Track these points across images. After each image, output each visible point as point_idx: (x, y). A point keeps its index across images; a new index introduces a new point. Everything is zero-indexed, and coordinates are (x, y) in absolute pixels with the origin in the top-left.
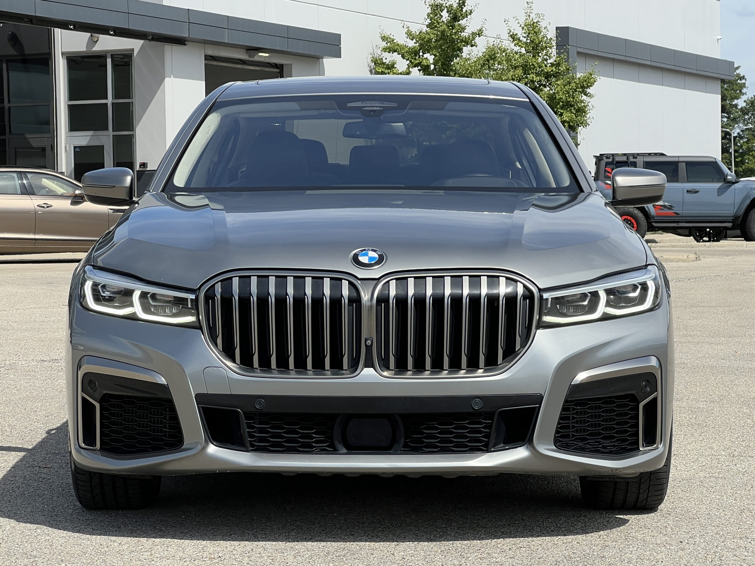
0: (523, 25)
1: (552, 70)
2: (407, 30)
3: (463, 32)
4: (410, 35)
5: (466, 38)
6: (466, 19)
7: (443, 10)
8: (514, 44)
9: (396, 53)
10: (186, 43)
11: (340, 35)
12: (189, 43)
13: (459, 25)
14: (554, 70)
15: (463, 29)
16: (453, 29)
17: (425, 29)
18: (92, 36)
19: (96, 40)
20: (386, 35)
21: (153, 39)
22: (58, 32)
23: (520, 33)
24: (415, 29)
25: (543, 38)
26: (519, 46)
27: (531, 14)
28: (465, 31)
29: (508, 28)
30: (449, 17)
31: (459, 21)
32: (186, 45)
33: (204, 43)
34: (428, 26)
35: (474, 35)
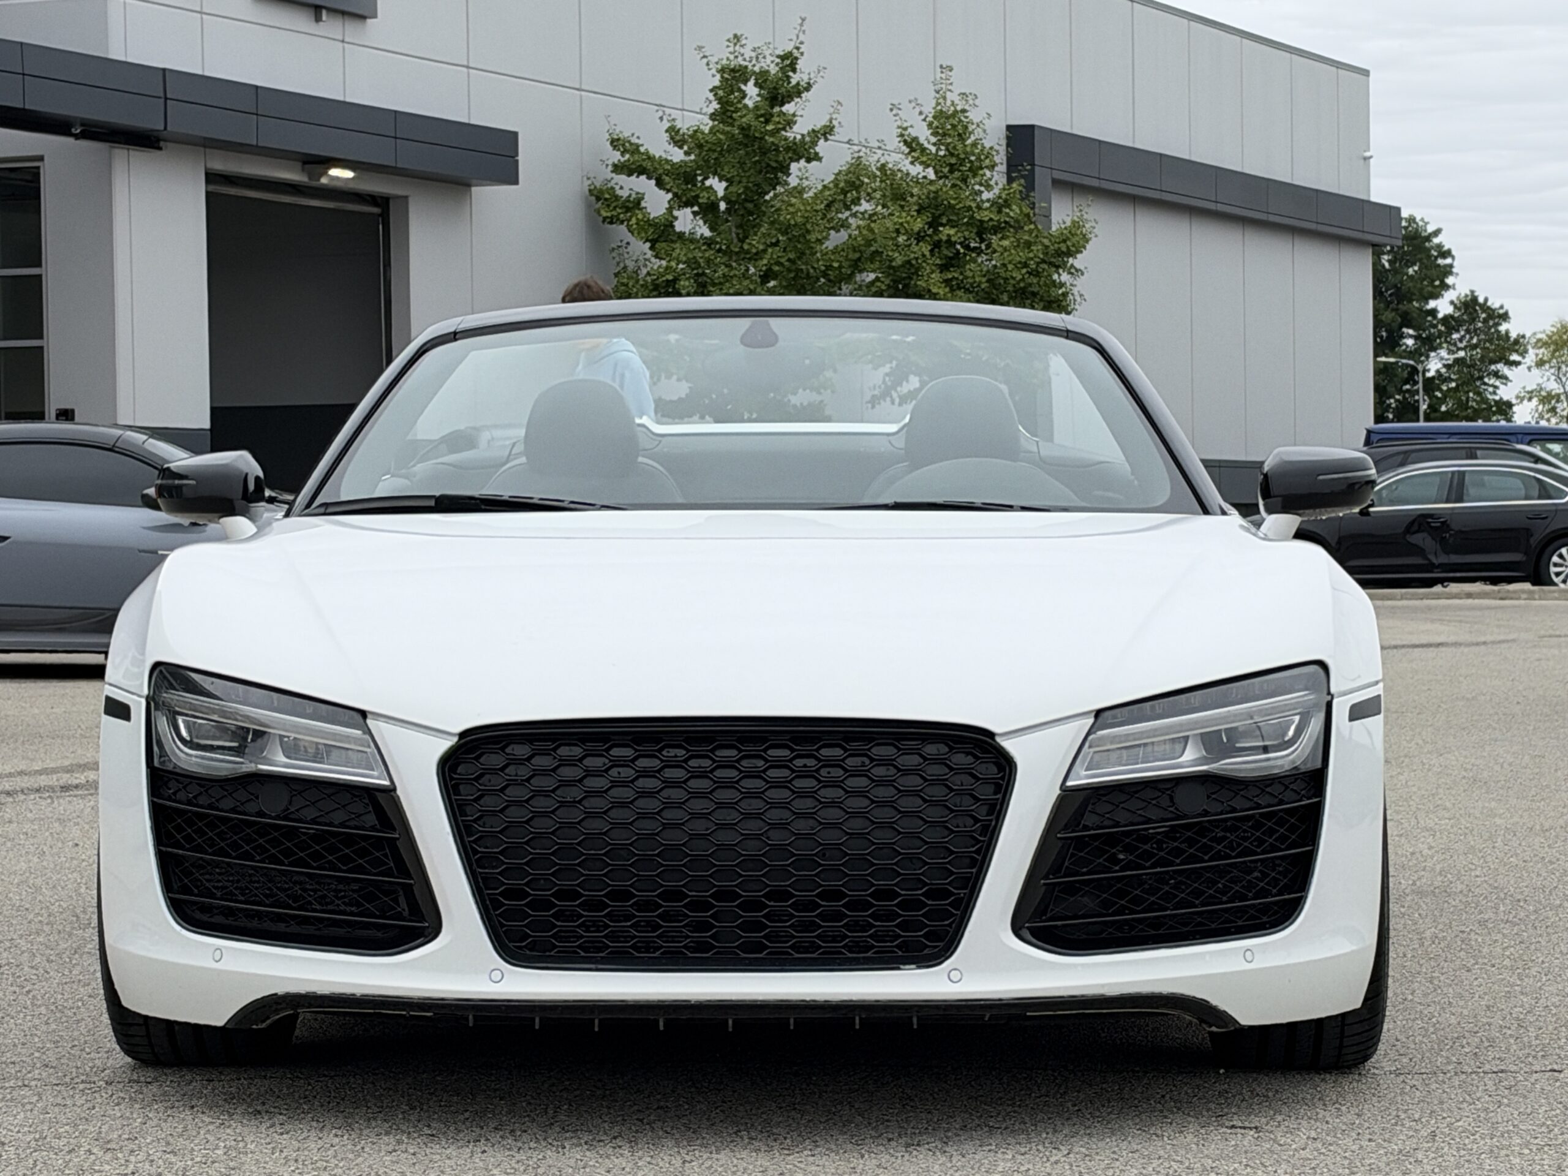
0: (930, 119)
1: (992, 218)
2: (669, 124)
3: (791, 128)
4: (676, 137)
5: (796, 143)
6: (797, 100)
7: (748, 80)
8: (910, 159)
9: (643, 177)
10: (162, 144)
11: (514, 135)
12: (167, 143)
13: (783, 113)
14: (996, 216)
15: (790, 123)
16: (767, 122)
17: (707, 123)
20: (621, 136)
21: (85, 134)
23: (924, 134)
24: (687, 123)
25: (974, 145)
26: (922, 163)
27: (948, 93)
28: (796, 128)
29: (899, 123)
30: (758, 95)
31: (782, 105)
32: (160, 149)
33: (205, 146)
34: (713, 117)
35: (814, 136)
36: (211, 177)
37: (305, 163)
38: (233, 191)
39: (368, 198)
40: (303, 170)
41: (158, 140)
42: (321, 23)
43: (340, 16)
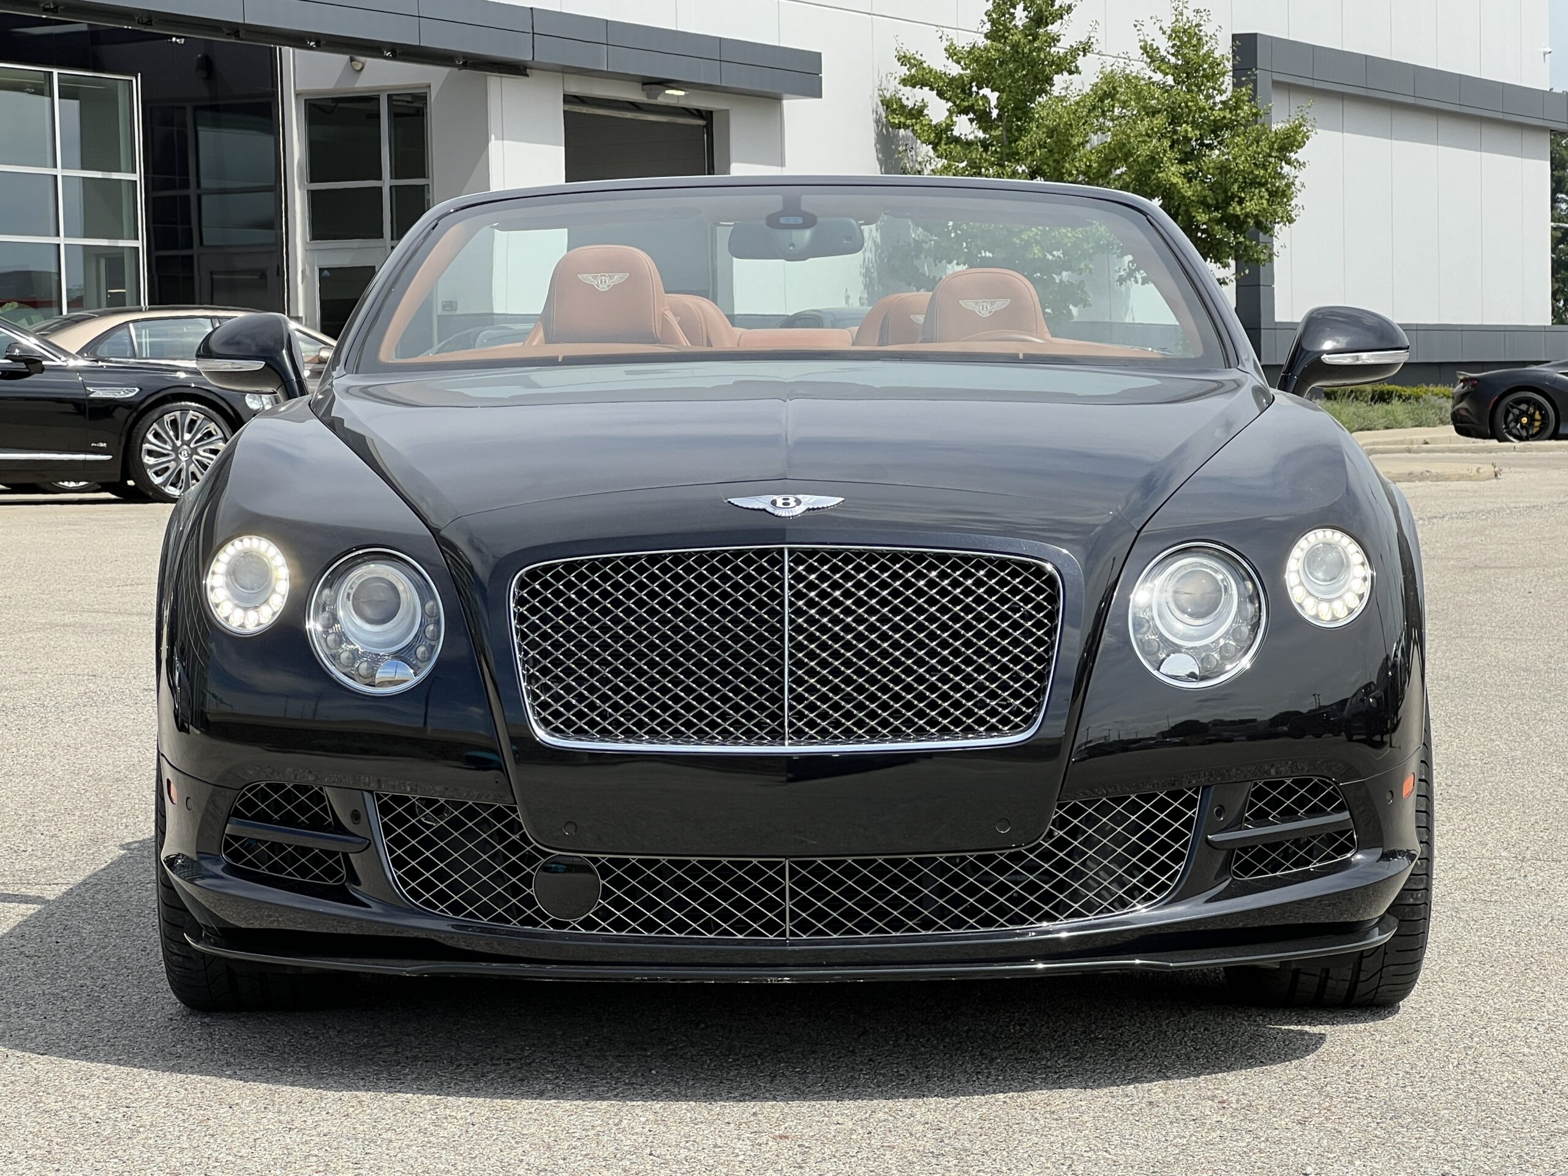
0: (1169, 32)
1: (1224, 117)
2: (948, 43)
3: (1055, 46)
4: (952, 53)
5: (1059, 58)
6: (1059, 21)
7: (1017, 5)
8: (1152, 67)
9: (928, 88)
10: (528, 71)
11: (820, 54)
12: (534, 71)
13: (1047, 33)
14: (1228, 116)
15: (1055, 40)
16: (1034, 39)
17: (982, 42)
18: (352, 60)
19: (359, 67)
20: (908, 54)
21: (465, 65)
22: (289, 55)
23: (1164, 45)
24: (963, 42)
25: (1208, 55)
26: (1162, 71)
27: (1185, 10)
28: (1058, 44)
29: (1142, 38)
30: (1027, 17)
31: (1047, 25)
32: (527, 75)
33: (563, 72)
34: (987, 36)
35: (1074, 52)
36: (568, 99)
37: (644, 84)
38: (584, 110)
39: (695, 112)
40: (643, 90)
41: (526, 68)
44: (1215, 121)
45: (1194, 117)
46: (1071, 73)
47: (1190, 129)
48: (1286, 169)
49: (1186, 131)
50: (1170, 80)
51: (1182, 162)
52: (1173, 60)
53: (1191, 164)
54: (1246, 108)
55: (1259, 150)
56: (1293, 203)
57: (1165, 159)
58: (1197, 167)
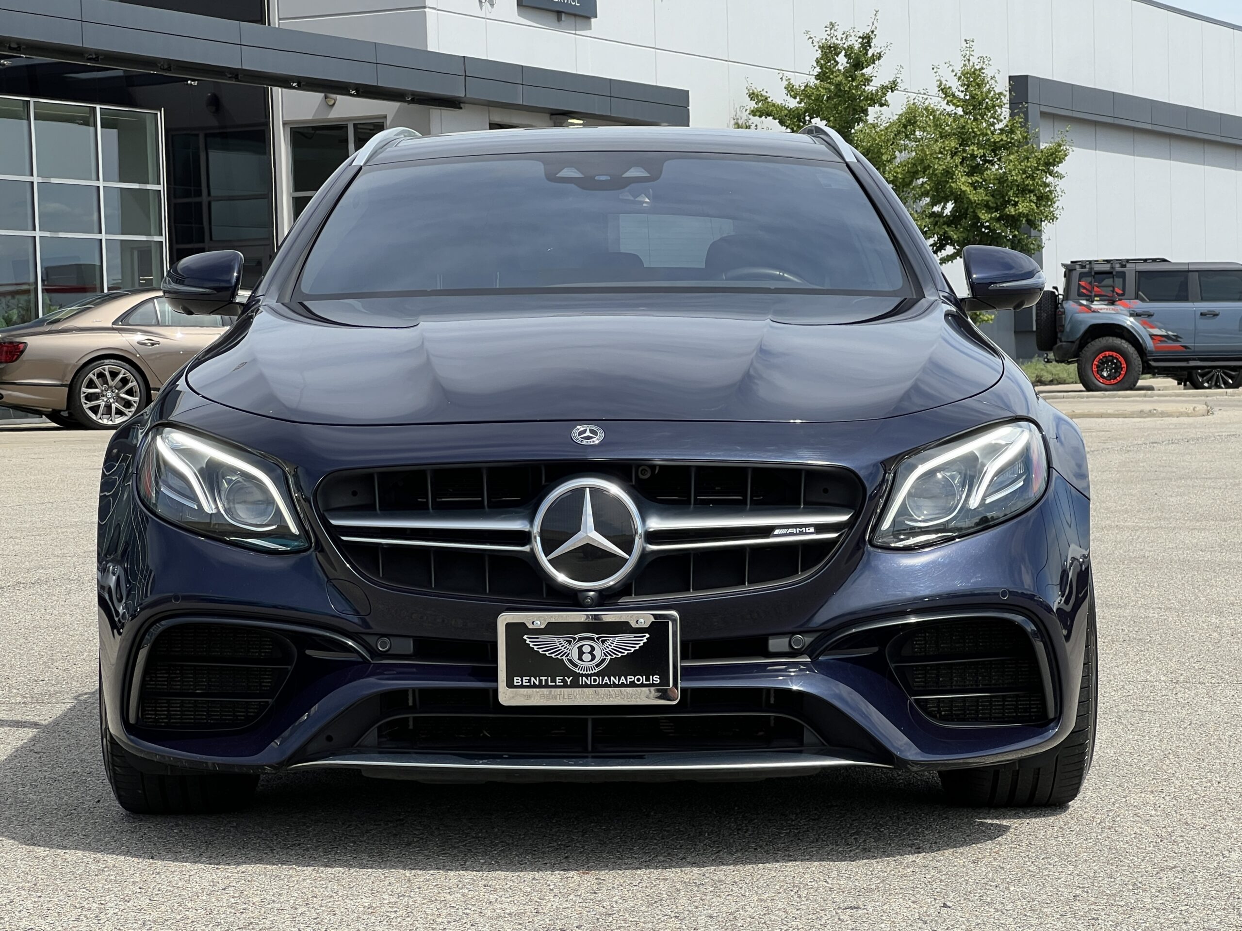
0: (959, 74)
1: (1002, 140)
2: (787, 83)
3: (868, 85)
4: (790, 90)
5: (872, 94)
6: (872, 65)
7: (840, 53)
8: (946, 101)
9: (771, 118)
10: (462, 105)
11: (688, 91)
12: (466, 105)
13: (863, 75)
14: (1005, 139)
15: (868, 81)
16: (853, 80)
17: (813, 81)
18: (326, 97)
19: (331, 103)
20: (755, 91)
21: (413, 101)
22: (278, 93)
23: (955, 86)
24: (799, 82)
25: (989, 91)
26: (954, 104)
27: (971, 58)
28: (871, 84)
29: (938, 78)
30: (847, 63)
31: (863, 68)
32: (461, 108)
33: (489, 106)
34: (818, 77)
35: (884, 89)
36: (493, 126)
37: (552, 114)
40: (551, 120)
41: (460, 103)
42: (562, 23)
43: (573, 18)
44: (995, 142)
45: (978, 139)
46: (882, 105)
47: (976, 149)
48: (1050, 179)
49: (973, 150)
50: (960, 111)
51: (970, 174)
52: (962, 96)
53: (977, 176)
54: (1018, 132)
55: (1029, 164)
56: (1055, 206)
57: (957, 172)
58: (981, 178)
